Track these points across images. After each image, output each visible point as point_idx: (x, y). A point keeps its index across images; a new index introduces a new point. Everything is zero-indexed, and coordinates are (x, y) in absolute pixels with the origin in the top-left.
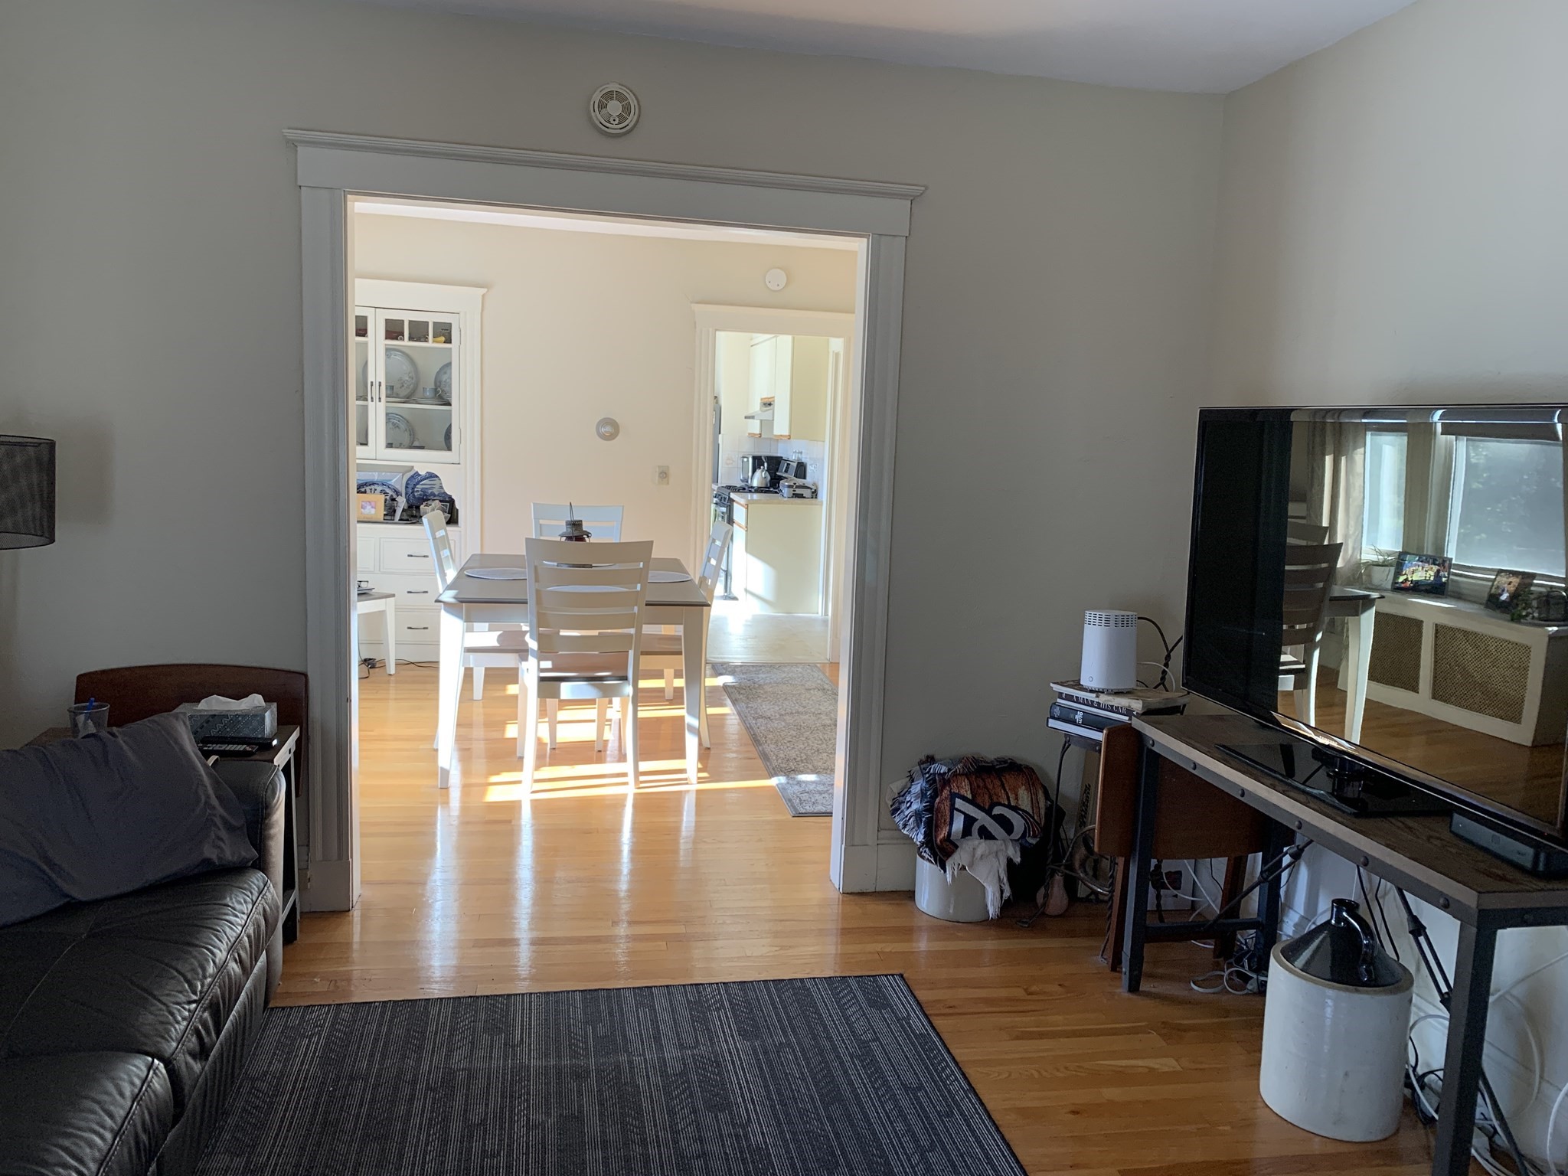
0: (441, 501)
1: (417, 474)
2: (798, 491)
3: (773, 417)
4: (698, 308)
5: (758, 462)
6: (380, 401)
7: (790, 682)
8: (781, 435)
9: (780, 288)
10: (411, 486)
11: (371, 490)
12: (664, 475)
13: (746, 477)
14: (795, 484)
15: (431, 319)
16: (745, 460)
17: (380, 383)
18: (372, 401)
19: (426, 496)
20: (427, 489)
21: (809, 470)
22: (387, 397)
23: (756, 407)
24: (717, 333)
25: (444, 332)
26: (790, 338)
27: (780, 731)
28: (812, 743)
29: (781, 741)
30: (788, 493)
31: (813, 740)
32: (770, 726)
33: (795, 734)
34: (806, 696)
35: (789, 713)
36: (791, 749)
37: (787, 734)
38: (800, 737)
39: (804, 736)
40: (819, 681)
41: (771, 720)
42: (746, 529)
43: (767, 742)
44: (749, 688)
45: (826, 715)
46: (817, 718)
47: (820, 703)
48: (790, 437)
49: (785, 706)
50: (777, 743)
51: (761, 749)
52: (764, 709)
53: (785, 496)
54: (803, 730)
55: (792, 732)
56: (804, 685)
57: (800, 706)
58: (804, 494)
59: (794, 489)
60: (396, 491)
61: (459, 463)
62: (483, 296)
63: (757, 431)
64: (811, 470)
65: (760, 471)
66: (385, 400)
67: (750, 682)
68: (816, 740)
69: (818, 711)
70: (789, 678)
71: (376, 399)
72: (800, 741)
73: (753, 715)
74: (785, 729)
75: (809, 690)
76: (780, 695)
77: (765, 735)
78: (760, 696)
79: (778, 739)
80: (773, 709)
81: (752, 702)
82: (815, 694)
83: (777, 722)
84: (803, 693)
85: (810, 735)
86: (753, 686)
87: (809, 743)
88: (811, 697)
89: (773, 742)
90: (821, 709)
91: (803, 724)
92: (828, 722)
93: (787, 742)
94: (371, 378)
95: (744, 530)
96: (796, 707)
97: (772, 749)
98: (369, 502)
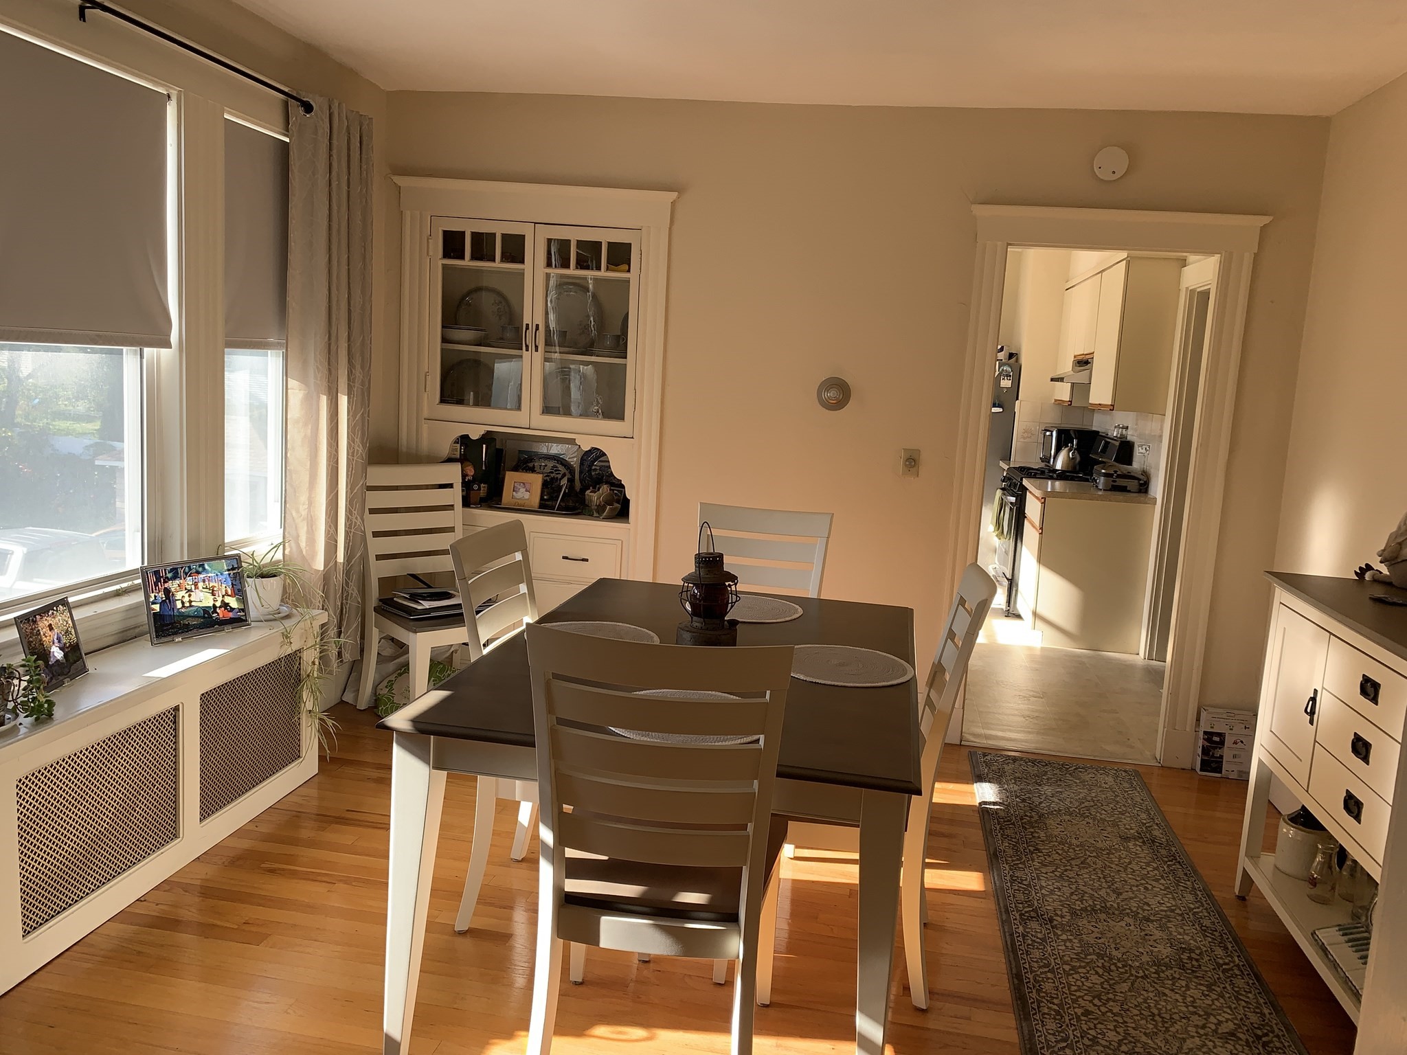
0: (609, 486)
2: (1122, 482)
3: (1090, 381)
4: (982, 211)
5: (1064, 438)
6: (537, 350)
7: (1093, 811)
8: (1100, 404)
9: (1116, 176)
10: (586, 464)
12: (912, 461)
13: (1047, 454)
14: (1116, 472)
16: (1048, 433)
17: (538, 325)
18: (527, 350)
19: (599, 477)
21: (1138, 452)
22: (545, 345)
23: (1066, 367)
25: (621, 256)
26: (1124, 254)
27: (1070, 970)
28: (1133, 1025)
29: (1070, 1007)
30: (1105, 484)
31: (1137, 1015)
32: (1049, 950)
33: (1098, 987)
34: (1120, 858)
35: (1089, 908)
36: (1089, 1043)
37: (1083, 985)
38: (1109, 1000)
39: (1117, 998)
40: (1144, 816)
41: (1052, 927)
42: (1041, 531)
43: (1040, 1009)
44: (1021, 819)
45: (1161, 927)
46: (1143, 933)
47: (1147, 883)
48: (1112, 408)
49: (1081, 887)
50: (1062, 1017)
51: (1026, 1032)
52: (1043, 891)
53: (1100, 487)
54: (1114, 974)
55: (1094, 978)
56: (1118, 825)
57: (1109, 887)
58: (1127, 487)
59: (1112, 479)
60: (569, 468)
61: (632, 438)
62: (673, 204)
63: (1066, 398)
64: (1141, 451)
65: (1067, 449)
66: (545, 348)
67: (1025, 806)
68: (1142, 1019)
69: (1144, 910)
70: (1092, 804)
71: (532, 347)
72: (1109, 1014)
73: (1024, 907)
74: (1080, 967)
75: (1126, 839)
76: (1073, 849)
77: (1039, 981)
78: (1037, 849)
79: (1065, 998)
80: (1059, 894)
81: (1023, 863)
82: (1136, 854)
83: (1064, 937)
84: (1115, 849)
85: (1130, 994)
86: (1031, 817)
87: (1127, 1026)
88: (1130, 863)
89: (1055, 1010)
90: (1149, 905)
91: (1114, 953)
92: (1165, 951)
93: (1082, 1014)
94: (527, 320)
95: (1038, 531)
96: (1103, 893)
97: (1050, 1037)
98: (524, 484)
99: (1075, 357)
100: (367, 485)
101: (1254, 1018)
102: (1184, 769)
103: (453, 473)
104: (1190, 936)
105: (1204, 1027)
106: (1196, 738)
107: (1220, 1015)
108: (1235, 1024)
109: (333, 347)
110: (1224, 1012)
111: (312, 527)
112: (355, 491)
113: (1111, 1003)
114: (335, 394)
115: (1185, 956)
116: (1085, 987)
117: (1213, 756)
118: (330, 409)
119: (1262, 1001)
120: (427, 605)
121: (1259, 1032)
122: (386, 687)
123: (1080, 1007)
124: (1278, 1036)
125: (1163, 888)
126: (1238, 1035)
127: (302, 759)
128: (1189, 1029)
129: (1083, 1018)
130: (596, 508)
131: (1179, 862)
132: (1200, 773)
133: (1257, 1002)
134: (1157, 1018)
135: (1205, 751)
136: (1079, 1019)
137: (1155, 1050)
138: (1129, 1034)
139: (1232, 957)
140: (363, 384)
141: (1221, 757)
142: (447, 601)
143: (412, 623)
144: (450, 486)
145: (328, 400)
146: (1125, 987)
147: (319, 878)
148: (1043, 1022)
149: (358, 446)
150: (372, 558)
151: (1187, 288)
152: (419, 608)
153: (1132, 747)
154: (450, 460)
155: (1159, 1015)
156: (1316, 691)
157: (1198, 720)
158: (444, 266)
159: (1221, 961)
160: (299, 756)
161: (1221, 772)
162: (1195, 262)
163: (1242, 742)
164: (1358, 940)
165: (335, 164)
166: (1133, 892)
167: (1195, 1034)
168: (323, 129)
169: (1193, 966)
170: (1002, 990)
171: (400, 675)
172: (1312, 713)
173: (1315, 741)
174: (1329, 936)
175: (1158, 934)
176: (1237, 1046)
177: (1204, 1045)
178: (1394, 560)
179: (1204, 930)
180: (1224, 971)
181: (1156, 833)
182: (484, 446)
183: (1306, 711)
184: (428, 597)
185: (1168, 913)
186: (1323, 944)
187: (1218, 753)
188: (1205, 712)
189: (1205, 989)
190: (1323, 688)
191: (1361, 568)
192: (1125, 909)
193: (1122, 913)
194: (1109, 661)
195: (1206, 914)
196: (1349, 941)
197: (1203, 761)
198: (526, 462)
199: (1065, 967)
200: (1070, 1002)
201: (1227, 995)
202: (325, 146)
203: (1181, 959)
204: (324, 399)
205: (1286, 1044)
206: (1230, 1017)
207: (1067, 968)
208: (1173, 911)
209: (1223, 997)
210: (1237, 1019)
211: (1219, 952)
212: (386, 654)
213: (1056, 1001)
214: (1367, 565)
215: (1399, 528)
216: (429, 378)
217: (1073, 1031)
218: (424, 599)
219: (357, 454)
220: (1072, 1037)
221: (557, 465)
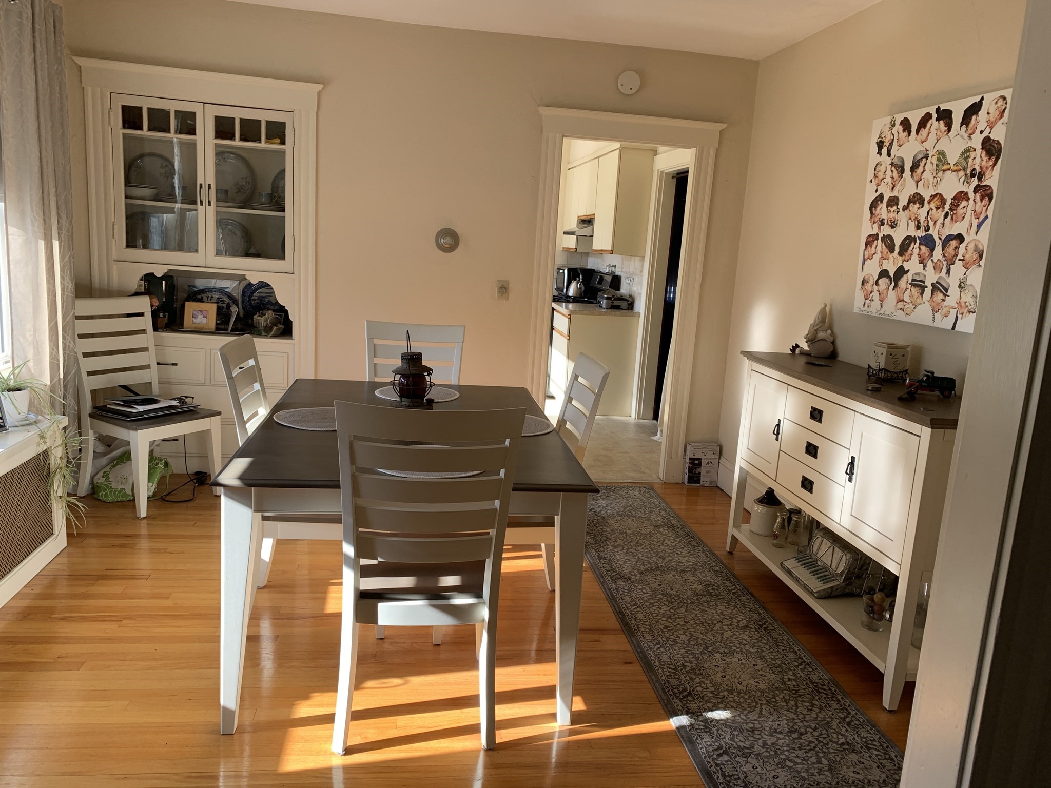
0: (274, 311)
1: (250, 284)
2: (617, 303)
3: (593, 233)
4: (545, 111)
5: (573, 274)
6: (210, 205)
7: (633, 512)
8: (602, 250)
9: (633, 91)
10: (246, 295)
11: (208, 297)
12: (503, 289)
13: (561, 286)
14: (613, 296)
15: (264, 117)
16: (561, 271)
17: (209, 186)
18: (201, 204)
19: (263, 304)
20: (264, 297)
21: (623, 282)
22: (217, 201)
23: (573, 224)
24: (565, 140)
25: (277, 131)
26: (617, 145)
27: (649, 605)
28: (693, 630)
29: (656, 626)
30: (607, 304)
31: (694, 624)
32: (634, 595)
33: (668, 612)
34: (658, 538)
35: (649, 569)
36: (672, 643)
37: (660, 612)
38: (676, 618)
39: (680, 616)
40: (663, 512)
41: (632, 583)
42: (568, 338)
43: (640, 629)
44: (593, 522)
45: (692, 574)
46: (684, 579)
47: (677, 551)
48: (611, 252)
49: (641, 557)
50: (653, 631)
51: (635, 643)
52: (619, 562)
53: (604, 306)
54: (675, 604)
55: (664, 608)
56: (650, 519)
57: (657, 556)
58: (620, 306)
59: (611, 301)
60: (232, 299)
61: (293, 273)
62: (319, 93)
63: (573, 246)
64: (627, 281)
65: (575, 282)
66: (216, 203)
67: (592, 514)
68: (697, 626)
69: (680, 566)
70: (631, 508)
71: (206, 202)
72: (678, 626)
73: (612, 573)
74: (654, 602)
75: (658, 527)
76: (629, 536)
77: (634, 614)
78: (608, 538)
79: (651, 621)
80: (629, 563)
81: (602, 547)
82: (666, 535)
83: (640, 587)
84: (653, 533)
85: (686, 613)
86: (598, 520)
87: (691, 631)
88: (664, 540)
89: (647, 628)
90: (682, 563)
91: (671, 592)
92: (699, 587)
93: (664, 628)
94: (200, 180)
95: (566, 338)
96: (654, 559)
97: (649, 643)
98: (201, 311)
99: (578, 217)
100: (76, 315)
101: (756, 616)
102: (677, 483)
103: (144, 304)
104: (710, 577)
105: (731, 625)
106: (685, 463)
107: (738, 617)
108: (747, 621)
109: (46, 202)
110: (740, 615)
111: (38, 349)
112: (67, 320)
113: (678, 620)
114: (50, 239)
115: (710, 588)
116: (660, 613)
117: (695, 473)
118: (47, 250)
119: (757, 607)
120: (141, 408)
121: (761, 623)
122: (103, 477)
123: (661, 624)
124: (770, 624)
125: (687, 552)
126: (750, 626)
127: (55, 536)
128: (724, 627)
129: (664, 630)
130: (263, 328)
131: (691, 537)
132: (687, 484)
133: (755, 608)
134: (705, 624)
135: (690, 470)
136: (663, 632)
137: (709, 641)
138: (692, 635)
139: (735, 586)
140: (68, 231)
141: (700, 473)
142: (154, 405)
143: (129, 424)
144: (141, 314)
145: (45, 244)
146: (683, 610)
147: (107, 619)
148: (643, 636)
149: (68, 283)
150: (84, 375)
151: (658, 170)
152: (134, 411)
153: (644, 473)
154: (137, 294)
155: (706, 622)
156: (779, 421)
157: (685, 451)
158: (124, 135)
159: (730, 589)
160: (52, 534)
161: (699, 483)
162: (665, 152)
163: (711, 463)
164: (807, 563)
165: (38, 45)
166: (671, 557)
167: (728, 629)
168: (27, 14)
169: (716, 593)
170: (613, 622)
171: (114, 466)
172: (778, 433)
173: (780, 450)
174: (791, 564)
175: (692, 578)
176: (751, 632)
177: (734, 634)
178: (813, 340)
179: (716, 573)
180: (733, 593)
181: (674, 521)
182: (164, 282)
183: (774, 433)
184: (140, 402)
185: (694, 566)
186: (788, 568)
187: (698, 471)
188: (690, 446)
189: (726, 604)
190: (784, 418)
191: (793, 347)
192: (669, 567)
193: (668, 569)
194: (615, 421)
195: (715, 564)
196: (802, 565)
197: (689, 477)
198: (197, 296)
199: (646, 603)
200: (655, 622)
201: (739, 606)
202: (29, 28)
203: (709, 591)
204: (42, 244)
205: (776, 627)
206: (743, 617)
207: (647, 604)
208: (696, 564)
209: (737, 607)
210: (747, 618)
211: (728, 583)
212: (100, 451)
213: (647, 623)
214: (796, 344)
215: (815, 321)
216: (116, 227)
217: (661, 638)
218: (137, 404)
219: (67, 289)
220: (662, 641)
221: (222, 296)
